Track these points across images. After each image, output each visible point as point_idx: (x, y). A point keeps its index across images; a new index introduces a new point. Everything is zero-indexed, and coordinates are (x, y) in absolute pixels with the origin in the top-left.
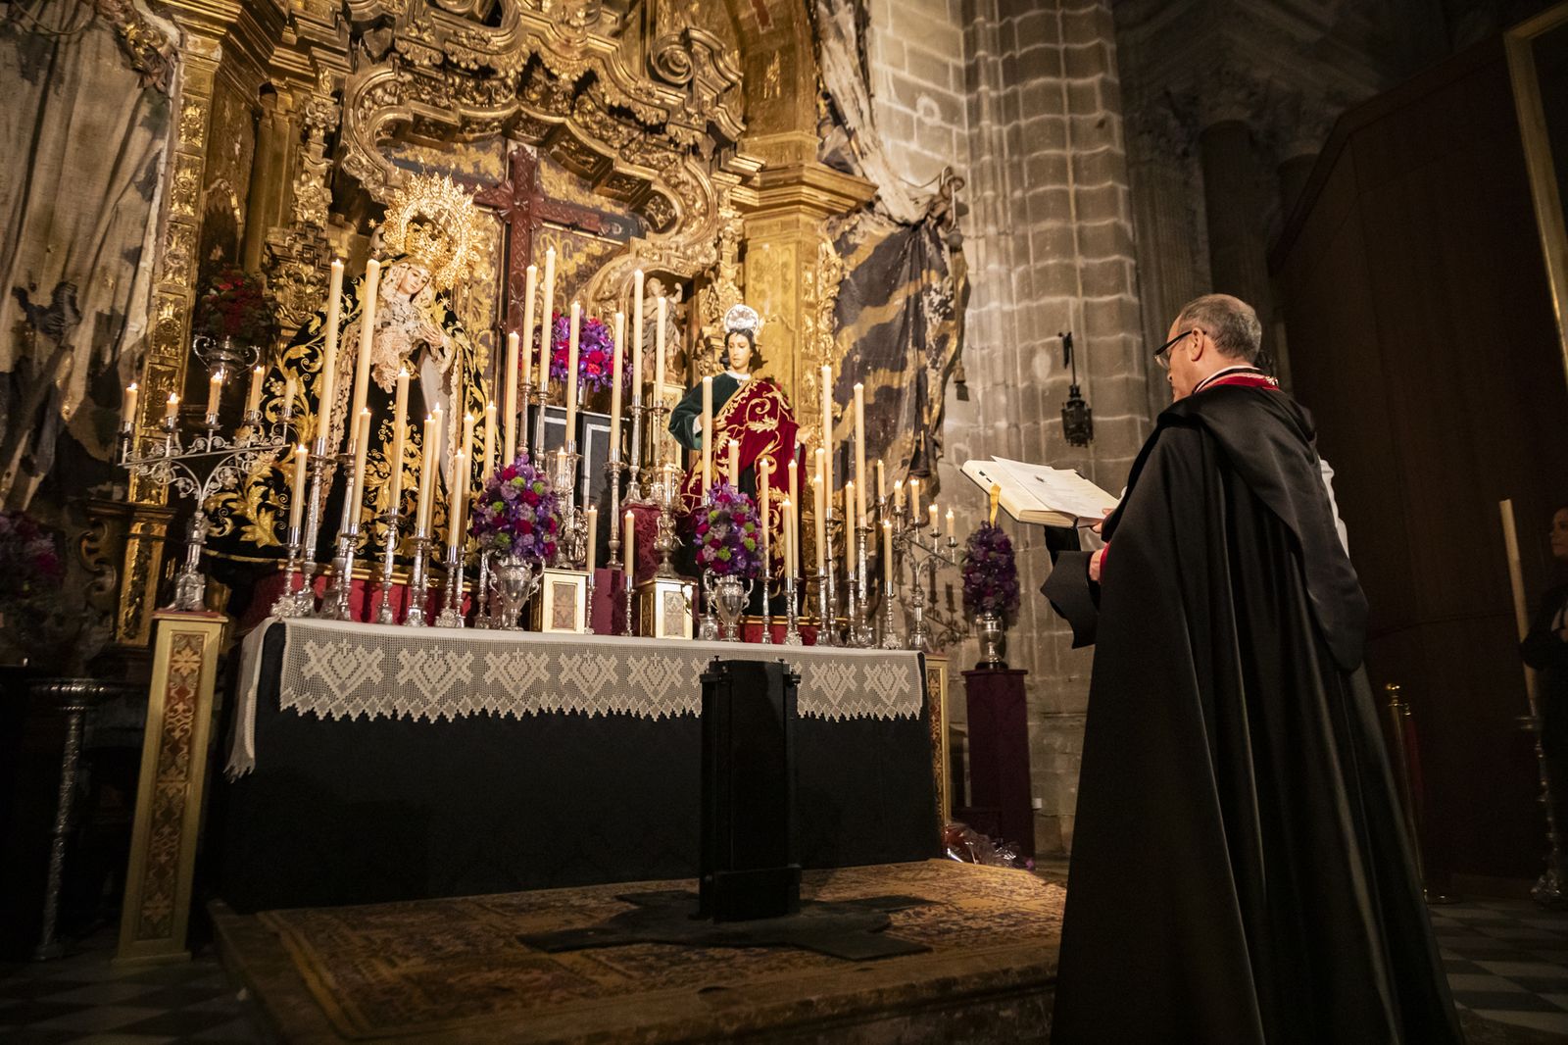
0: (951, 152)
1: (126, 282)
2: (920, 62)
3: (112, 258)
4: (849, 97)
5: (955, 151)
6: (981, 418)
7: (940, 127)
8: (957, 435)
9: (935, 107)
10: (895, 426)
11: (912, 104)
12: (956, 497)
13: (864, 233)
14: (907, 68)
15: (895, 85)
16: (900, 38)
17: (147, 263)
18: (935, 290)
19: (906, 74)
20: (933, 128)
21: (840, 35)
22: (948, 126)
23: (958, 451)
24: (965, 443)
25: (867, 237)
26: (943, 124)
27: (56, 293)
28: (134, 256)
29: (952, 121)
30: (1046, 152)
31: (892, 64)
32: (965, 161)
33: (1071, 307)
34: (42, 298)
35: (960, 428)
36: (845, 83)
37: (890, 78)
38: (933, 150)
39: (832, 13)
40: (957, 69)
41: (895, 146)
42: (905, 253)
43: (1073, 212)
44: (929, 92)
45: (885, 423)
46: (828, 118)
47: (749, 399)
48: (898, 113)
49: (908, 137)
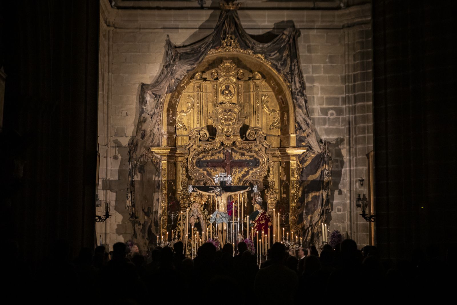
0: (339, 124)
1: (157, 205)
2: (329, 101)
3: (155, 201)
4: (303, 122)
5: (341, 123)
6: (346, 199)
7: (336, 118)
8: (338, 204)
9: (334, 112)
10: (318, 205)
11: (326, 114)
12: (337, 221)
13: (309, 156)
14: (325, 104)
15: (320, 110)
16: (323, 96)
17: (160, 201)
18: (327, 170)
19: (325, 106)
20: (333, 119)
21: (300, 107)
22: (339, 117)
23: (338, 209)
24: (340, 206)
25: (310, 157)
26: (337, 117)
27: (148, 209)
28: (158, 200)
29: (340, 115)
30: (360, 125)
31: (320, 105)
32: (344, 126)
33: (364, 170)
34: (146, 210)
35: (338, 202)
36: (301, 119)
37: (319, 109)
38: (333, 126)
39: (297, 102)
40: (342, 98)
41: (320, 128)
42: (322, 158)
43: (367, 142)
44: (332, 109)
45: (314, 205)
46: (298, 128)
47: (261, 216)
48: (321, 118)
49: (325, 124)
